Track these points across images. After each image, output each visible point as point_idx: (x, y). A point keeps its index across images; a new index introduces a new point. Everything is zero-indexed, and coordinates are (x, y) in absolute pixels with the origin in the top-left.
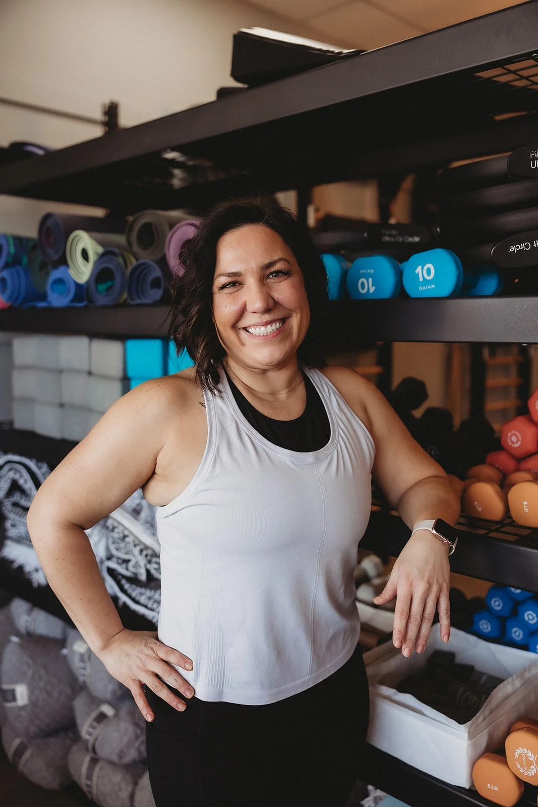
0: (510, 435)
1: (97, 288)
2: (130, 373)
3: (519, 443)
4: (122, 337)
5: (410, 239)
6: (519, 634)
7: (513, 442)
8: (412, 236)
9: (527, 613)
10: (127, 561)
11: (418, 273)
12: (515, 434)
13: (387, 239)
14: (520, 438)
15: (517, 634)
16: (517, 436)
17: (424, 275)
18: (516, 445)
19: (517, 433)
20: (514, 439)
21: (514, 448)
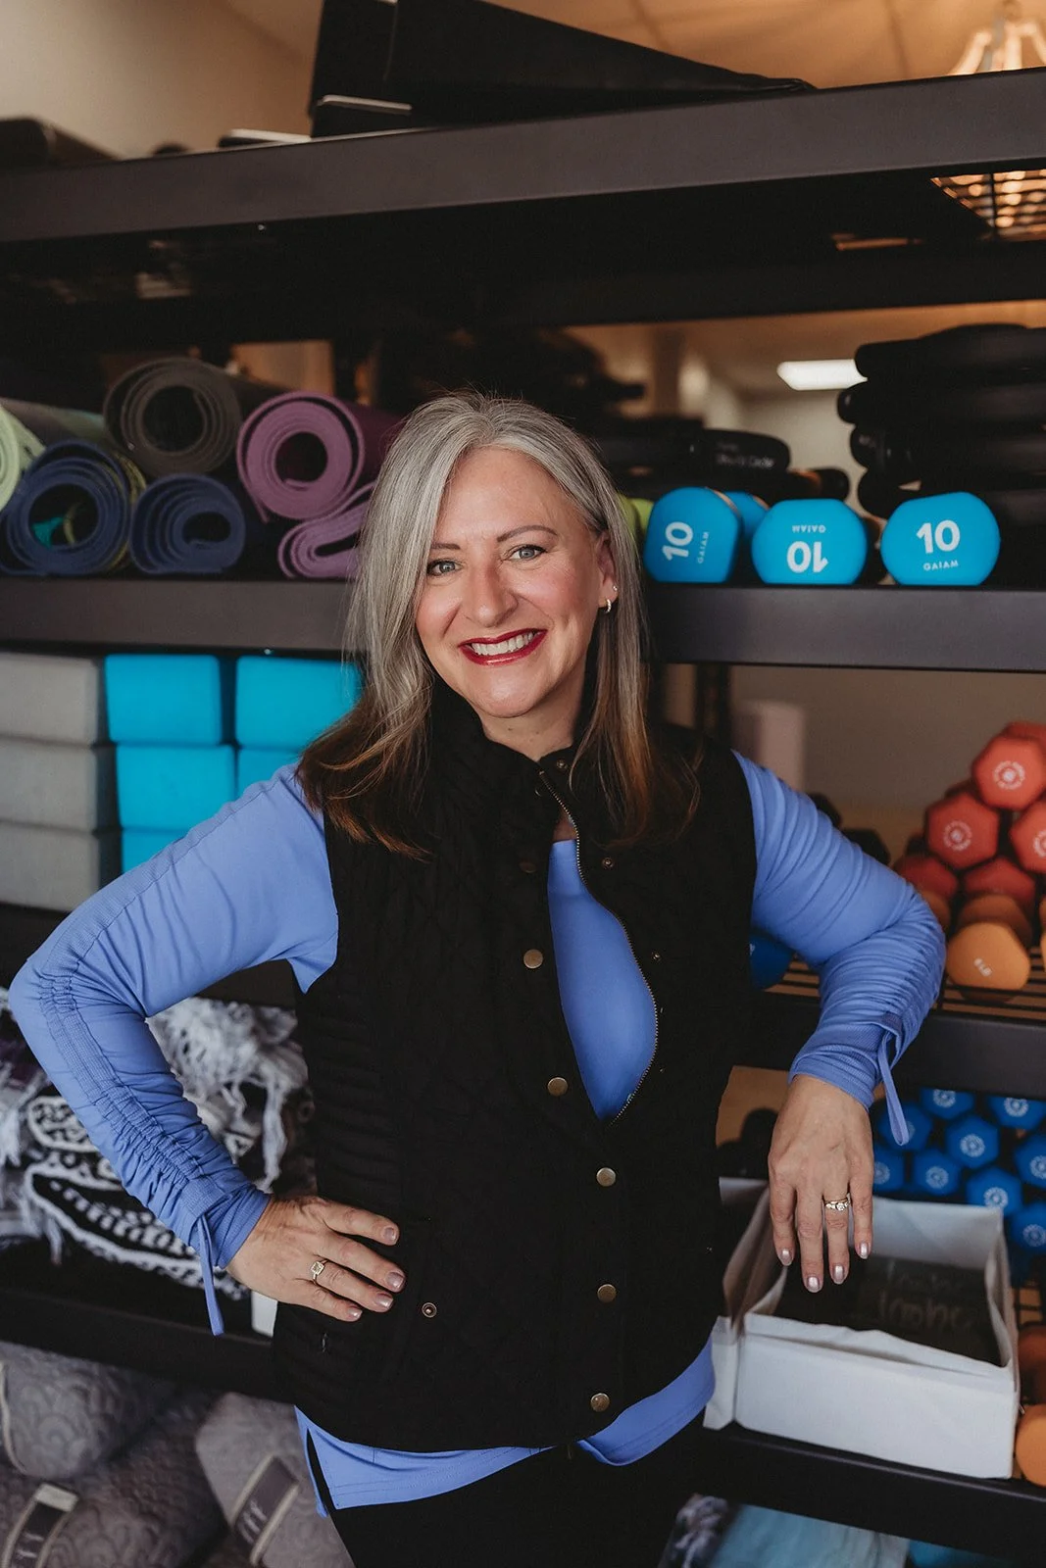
0: (948, 829)
1: (33, 532)
2: (115, 733)
3: (967, 843)
4: (95, 651)
5: (758, 463)
6: (941, 1179)
7: (954, 843)
8: (761, 456)
9: (966, 1138)
10: (93, 1159)
11: (923, 537)
12: (958, 828)
13: (724, 459)
14: (970, 834)
15: (937, 1177)
16: (962, 831)
17: (937, 540)
18: (961, 847)
19: (963, 825)
20: (956, 835)
21: (958, 852)
